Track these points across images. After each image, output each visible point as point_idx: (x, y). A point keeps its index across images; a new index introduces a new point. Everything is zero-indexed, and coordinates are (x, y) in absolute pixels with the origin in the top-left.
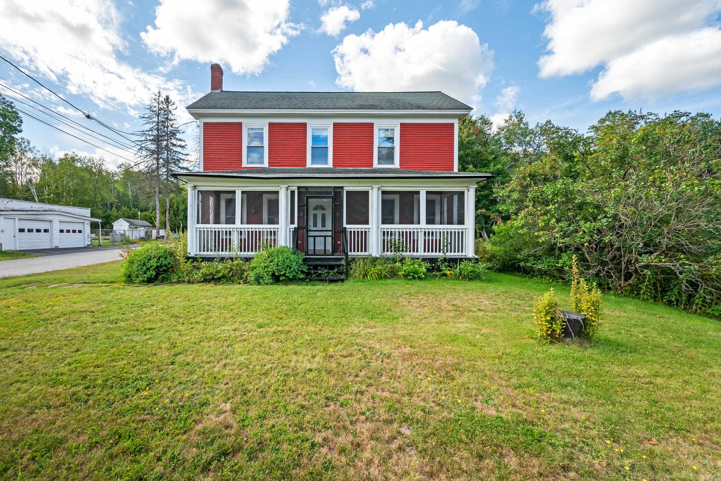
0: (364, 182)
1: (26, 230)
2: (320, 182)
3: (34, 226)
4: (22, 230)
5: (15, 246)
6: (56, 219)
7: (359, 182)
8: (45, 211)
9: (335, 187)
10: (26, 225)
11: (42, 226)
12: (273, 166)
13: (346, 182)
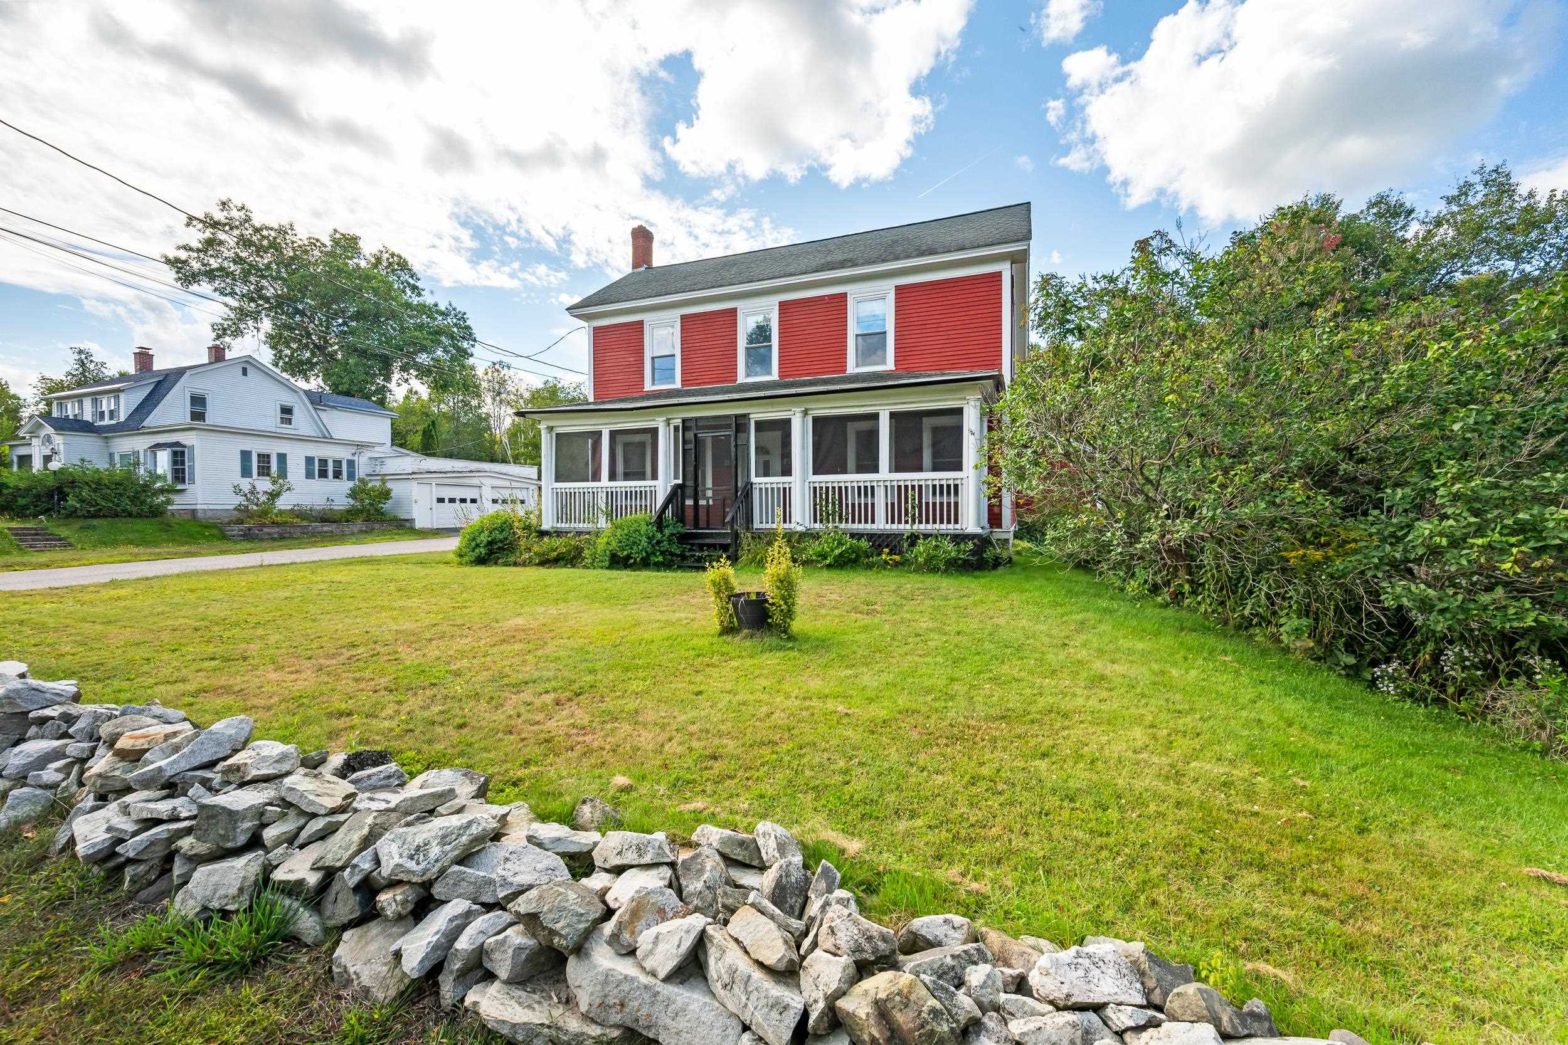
0: (779, 404)
1: (447, 500)
2: (718, 408)
3: (458, 493)
4: (441, 500)
5: (432, 523)
6: (489, 482)
7: (772, 405)
8: (471, 471)
9: (737, 416)
10: (447, 493)
11: (469, 494)
12: (688, 385)
13: (751, 406)
